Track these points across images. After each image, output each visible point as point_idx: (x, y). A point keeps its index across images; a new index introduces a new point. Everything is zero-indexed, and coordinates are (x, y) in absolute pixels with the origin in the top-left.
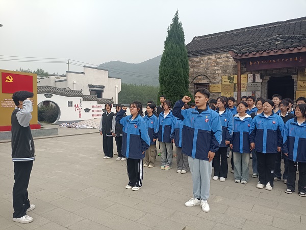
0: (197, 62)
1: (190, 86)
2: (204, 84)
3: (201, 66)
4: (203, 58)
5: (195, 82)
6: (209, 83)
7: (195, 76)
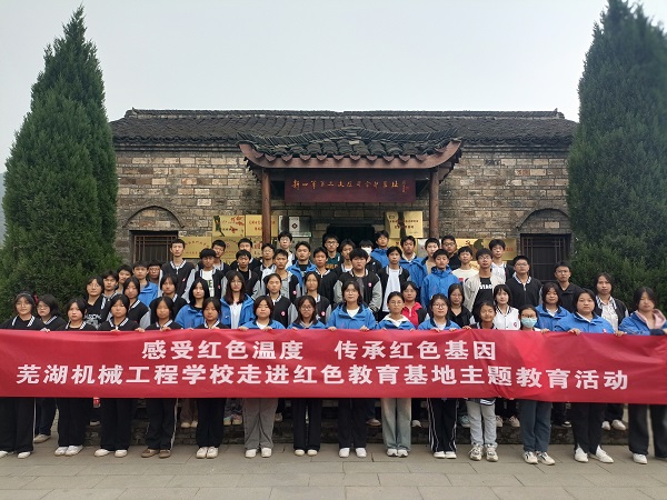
0: (142, 170)
1: (119, 238)
2: (161, 232)
3: (155, 182)
4: (158, 161)
5: (135, 226)
6: (176, 233)
7: (134, 208)
